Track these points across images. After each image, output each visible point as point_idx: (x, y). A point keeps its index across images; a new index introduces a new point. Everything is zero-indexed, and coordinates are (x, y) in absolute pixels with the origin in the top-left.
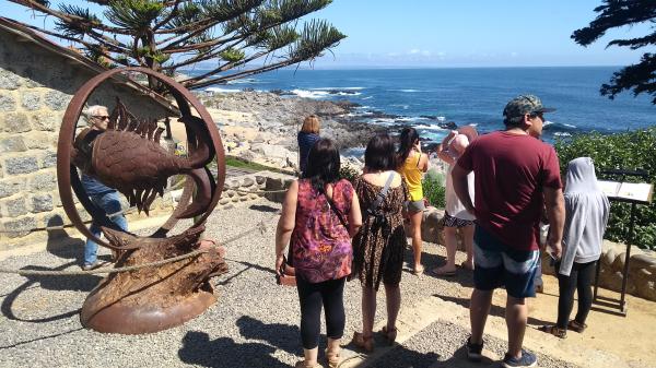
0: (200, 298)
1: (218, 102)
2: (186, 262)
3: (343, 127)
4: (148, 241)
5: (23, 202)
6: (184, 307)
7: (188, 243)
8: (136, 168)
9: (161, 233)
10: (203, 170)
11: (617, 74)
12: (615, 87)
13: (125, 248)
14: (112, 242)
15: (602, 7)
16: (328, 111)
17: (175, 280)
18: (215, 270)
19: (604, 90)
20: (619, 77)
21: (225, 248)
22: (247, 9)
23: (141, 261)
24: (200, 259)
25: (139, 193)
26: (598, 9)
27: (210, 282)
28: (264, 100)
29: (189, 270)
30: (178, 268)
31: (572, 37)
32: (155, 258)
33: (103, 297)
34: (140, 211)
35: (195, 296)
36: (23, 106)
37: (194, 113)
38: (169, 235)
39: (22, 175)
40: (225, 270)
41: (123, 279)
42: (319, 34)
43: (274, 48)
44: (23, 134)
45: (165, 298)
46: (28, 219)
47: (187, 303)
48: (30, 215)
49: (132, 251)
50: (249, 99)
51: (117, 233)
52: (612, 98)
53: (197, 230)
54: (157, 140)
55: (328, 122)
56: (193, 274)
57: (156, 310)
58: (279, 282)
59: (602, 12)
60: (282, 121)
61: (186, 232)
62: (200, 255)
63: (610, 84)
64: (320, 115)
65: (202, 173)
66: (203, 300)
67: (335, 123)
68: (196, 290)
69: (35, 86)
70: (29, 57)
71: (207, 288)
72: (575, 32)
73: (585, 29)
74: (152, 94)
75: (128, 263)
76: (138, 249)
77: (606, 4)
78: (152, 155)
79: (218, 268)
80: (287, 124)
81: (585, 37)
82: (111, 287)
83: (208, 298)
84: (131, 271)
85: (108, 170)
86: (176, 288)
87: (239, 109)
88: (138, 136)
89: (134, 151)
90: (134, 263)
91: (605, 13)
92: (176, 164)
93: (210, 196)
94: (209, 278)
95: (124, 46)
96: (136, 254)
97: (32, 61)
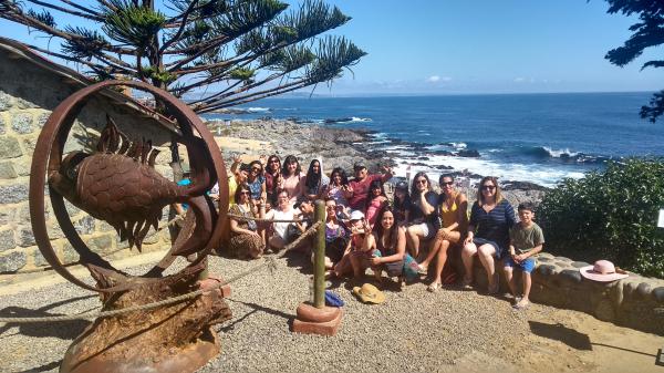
0: (198, 350)
1: (235, 130)
2: (183, 305)
3: (362, 155)
4: (140, 282)
5: (12, 235)
6: (179, 361)
7: (185, 284)
8: (126, 196)
9: (156, 272)
10: (202, 198)
11: (657, 95)
12: (656, 109)
13: (112, 290)
14: (99, 282)
15: (638, 26)
16: (347, 138)
17: (169, 328)
18: (216, 316)
19: (645, 112)
20: (660, 99)
21: (232, 287)
22: (259, 23)
23: (130, 305)
24: (199, 304)
25: (131, 226)
26: (633, 28)
27: (211, 329)
28: (281, 128)
29: (185, 316)
30: (173, 312)
31: (606, 57)
32: (147, 301)
33: (86, 349)
34: (131, 247)
35: (193, 347)
36: (14, 128)
37: (196, 133)
38: (164, 274)
39: (10, 205)
40: (227, 316)
41: (110, 326)
42: (337, 51)
43: (289, 70)
44: (13, 160)
45: (157, 350)
46: (17, 254)
47: (184, 355)
48: (19, 249)
49: (120, 294)
50: (266, 127)
51: (105, 272)
52: (653, 120)
53: (196, 268)
54: (152, 163)
55: (346, 151)
56: (189, 322)
57: (146, 365)
58: (291, 329)
59: (638, 30)
60: (300, 150)
61: (183, 271)
62: (198, 297)
63: (650, 106)
64: (338, 143)
65: (201, 202)
66: (203, 352)
67: (353, 151)
68: (193, 340)
69: (28, 107)
70: (21, 75)
71: (208, 337)
72: (609, 52)
73: (620, 49)
74: (156, 116)
75: (115, 307)
76: (127, 291)
77: (642, 22)
78: (145, 181)
79: (220, 314)
80: (305, 152)
81: (621, 56)
82: (96, 336)
83: (209, 349)
84: (119, 317)
85: (95, 198)
86: (169, 338)
87: (256, 138)
88: (130, 159)
89: (125, 177)
90: (122, 307)
91: (642, 31)
92: (172, 191)
93: (210, 229)
94: (209, 326)
95: (129, 66)
96: (125, 297)
97: (25, 80)
